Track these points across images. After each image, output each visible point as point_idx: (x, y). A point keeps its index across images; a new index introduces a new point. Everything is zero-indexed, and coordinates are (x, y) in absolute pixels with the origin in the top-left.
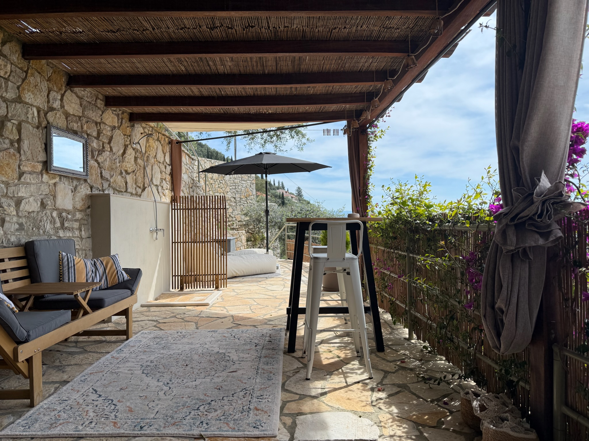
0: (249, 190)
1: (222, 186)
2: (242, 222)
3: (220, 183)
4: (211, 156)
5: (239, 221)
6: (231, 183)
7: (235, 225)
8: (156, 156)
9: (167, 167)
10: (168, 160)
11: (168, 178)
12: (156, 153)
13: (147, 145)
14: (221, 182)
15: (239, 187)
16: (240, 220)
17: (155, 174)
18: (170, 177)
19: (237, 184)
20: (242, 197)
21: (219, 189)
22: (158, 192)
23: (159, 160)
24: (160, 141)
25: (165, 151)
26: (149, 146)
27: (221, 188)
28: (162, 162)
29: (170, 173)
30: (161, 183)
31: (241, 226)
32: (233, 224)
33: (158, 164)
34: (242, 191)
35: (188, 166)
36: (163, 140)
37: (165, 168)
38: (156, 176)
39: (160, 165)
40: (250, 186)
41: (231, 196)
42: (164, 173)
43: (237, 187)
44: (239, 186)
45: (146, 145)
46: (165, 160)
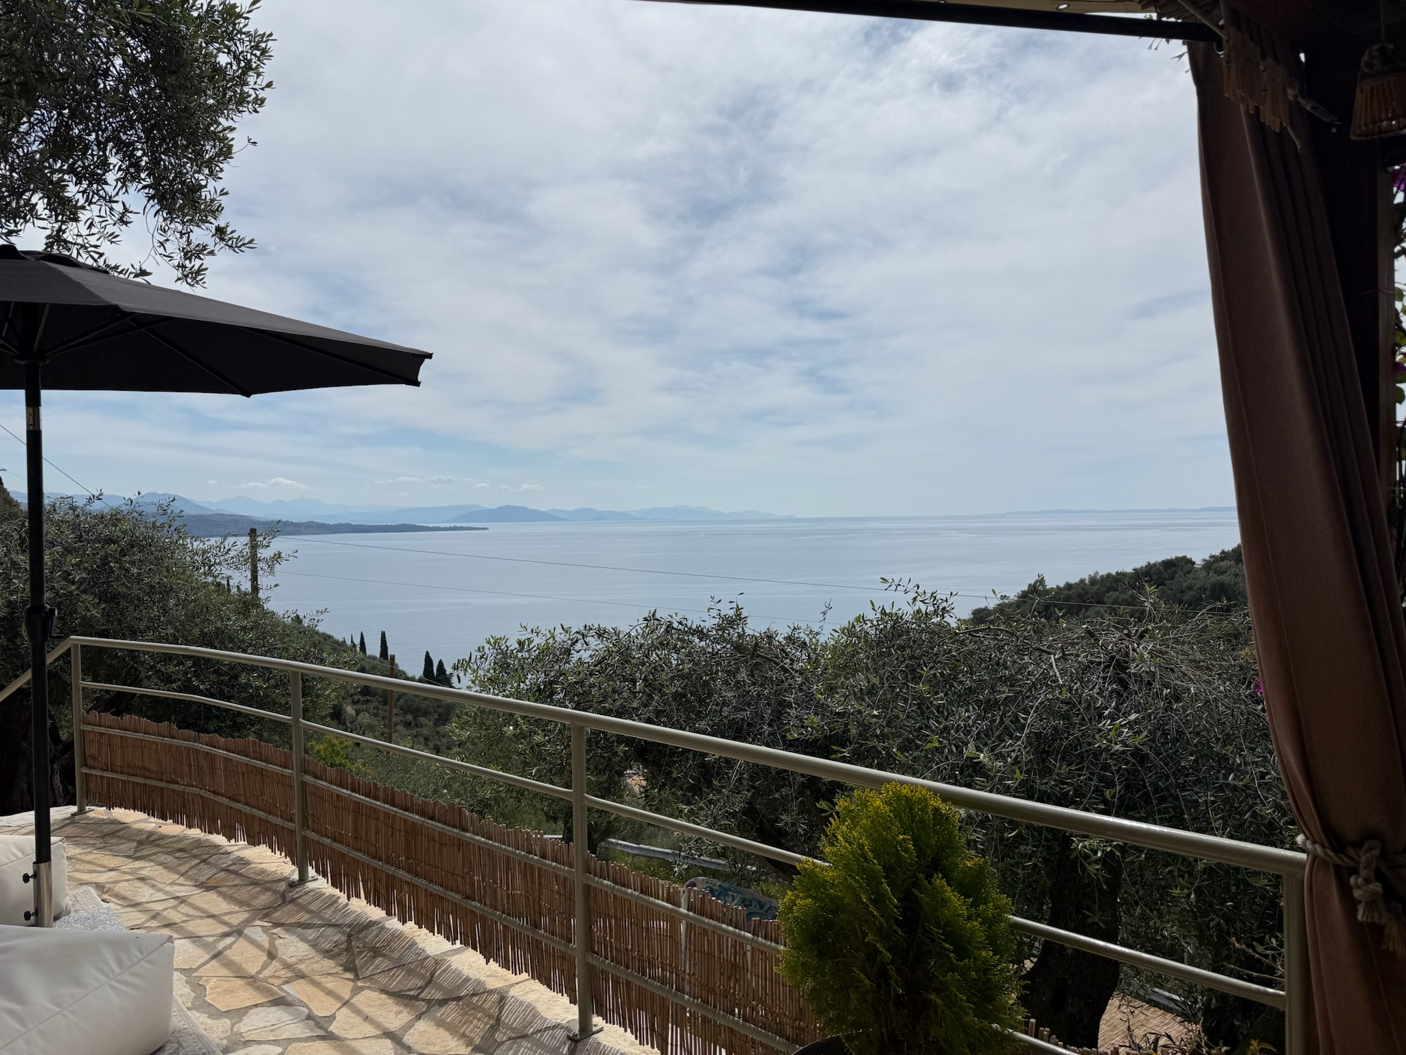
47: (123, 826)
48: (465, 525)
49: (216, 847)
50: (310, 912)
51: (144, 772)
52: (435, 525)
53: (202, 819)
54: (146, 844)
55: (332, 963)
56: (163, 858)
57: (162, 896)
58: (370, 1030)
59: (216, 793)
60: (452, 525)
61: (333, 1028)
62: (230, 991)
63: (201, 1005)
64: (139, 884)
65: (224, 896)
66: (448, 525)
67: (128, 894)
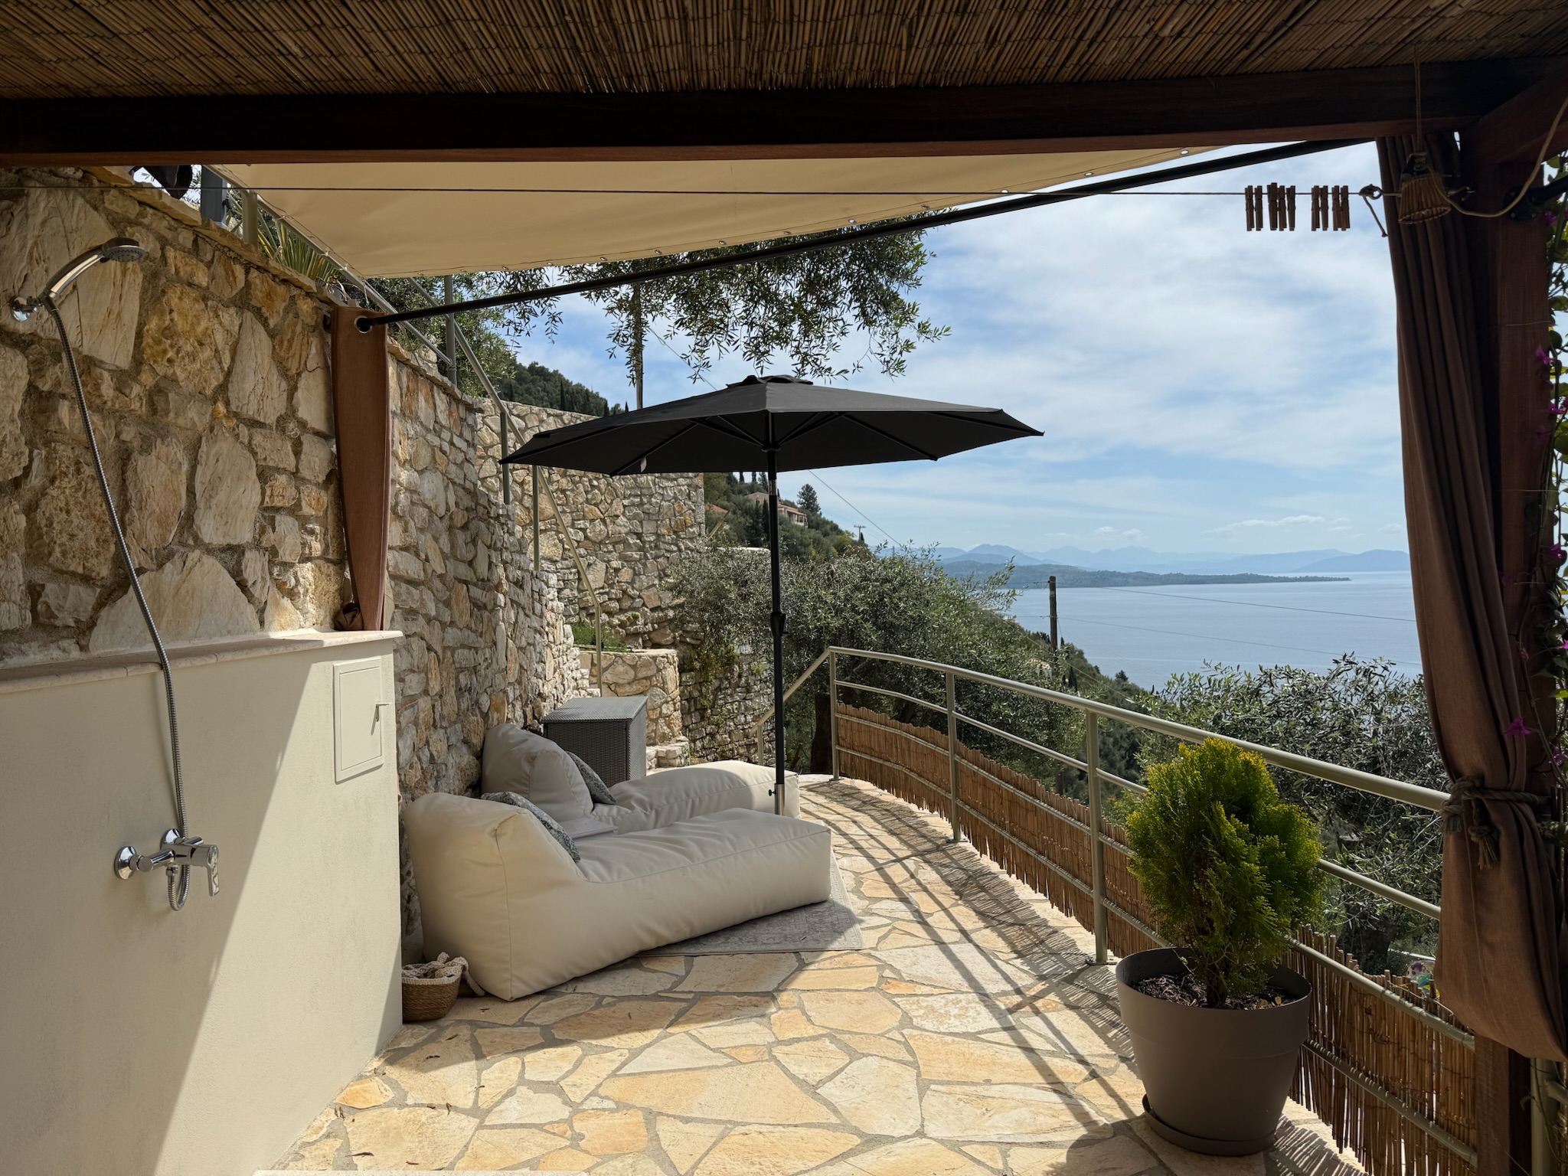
0: (685, 508)
1: (600, 497)
2: (662, 610)
3: (593, 487)
4: (571, 403)
5: (653, 610)
6: (627, 488)
7: (641, 621)
8: (223, 388)
9: (306, 447)
10: (312, 407)
11: (316, 501)
12: (228, 374)
13: (153, 324)
14: (595, 483)
15: (653, 500)
16: (657, 603)
17: (212, 488)
18: (325, 498)
19: (645, 491)
20: (664, 531)
21: (587, 508)
22: (242, 585)
23: (250, 411)
24: (258, 313)
25: (293, 366)
26: (168, 332)
27: (596, 505)
28: (271, 420)
29: (329, 476)
30: (263, 531)
31: (658, 624)
32: (636, 618)
33: (244, 431)
34: (664, 511)
35: (446, 435)
36: (281, 306)
37: (297, 453)
38: (222, 496)
39: (258, 439)
40: (689, 495)
41: (627, 530)
42: (283, 479)
43: (645, 500)
44: (651, 496)
45: (141, 325)
46: (292, 410)
47: (859, 791)
48: (1319, 575)
49: (911, 812)
50: (952, 859)
51: (870, 751)
52: (1282, 575)
53: (905, 790)
54: (867, 804)
55: (950, 889)
56: (874, 813)
57: (863, 833)
58: (952, 926)
59: (911, 770)
60: (1304, 575)
61: (929, 920)
62: (876, 889)
63: (857, 891)
64: (851, 824)
65: (902, 841)
66: (1298, 575)
67: (843, 829)
